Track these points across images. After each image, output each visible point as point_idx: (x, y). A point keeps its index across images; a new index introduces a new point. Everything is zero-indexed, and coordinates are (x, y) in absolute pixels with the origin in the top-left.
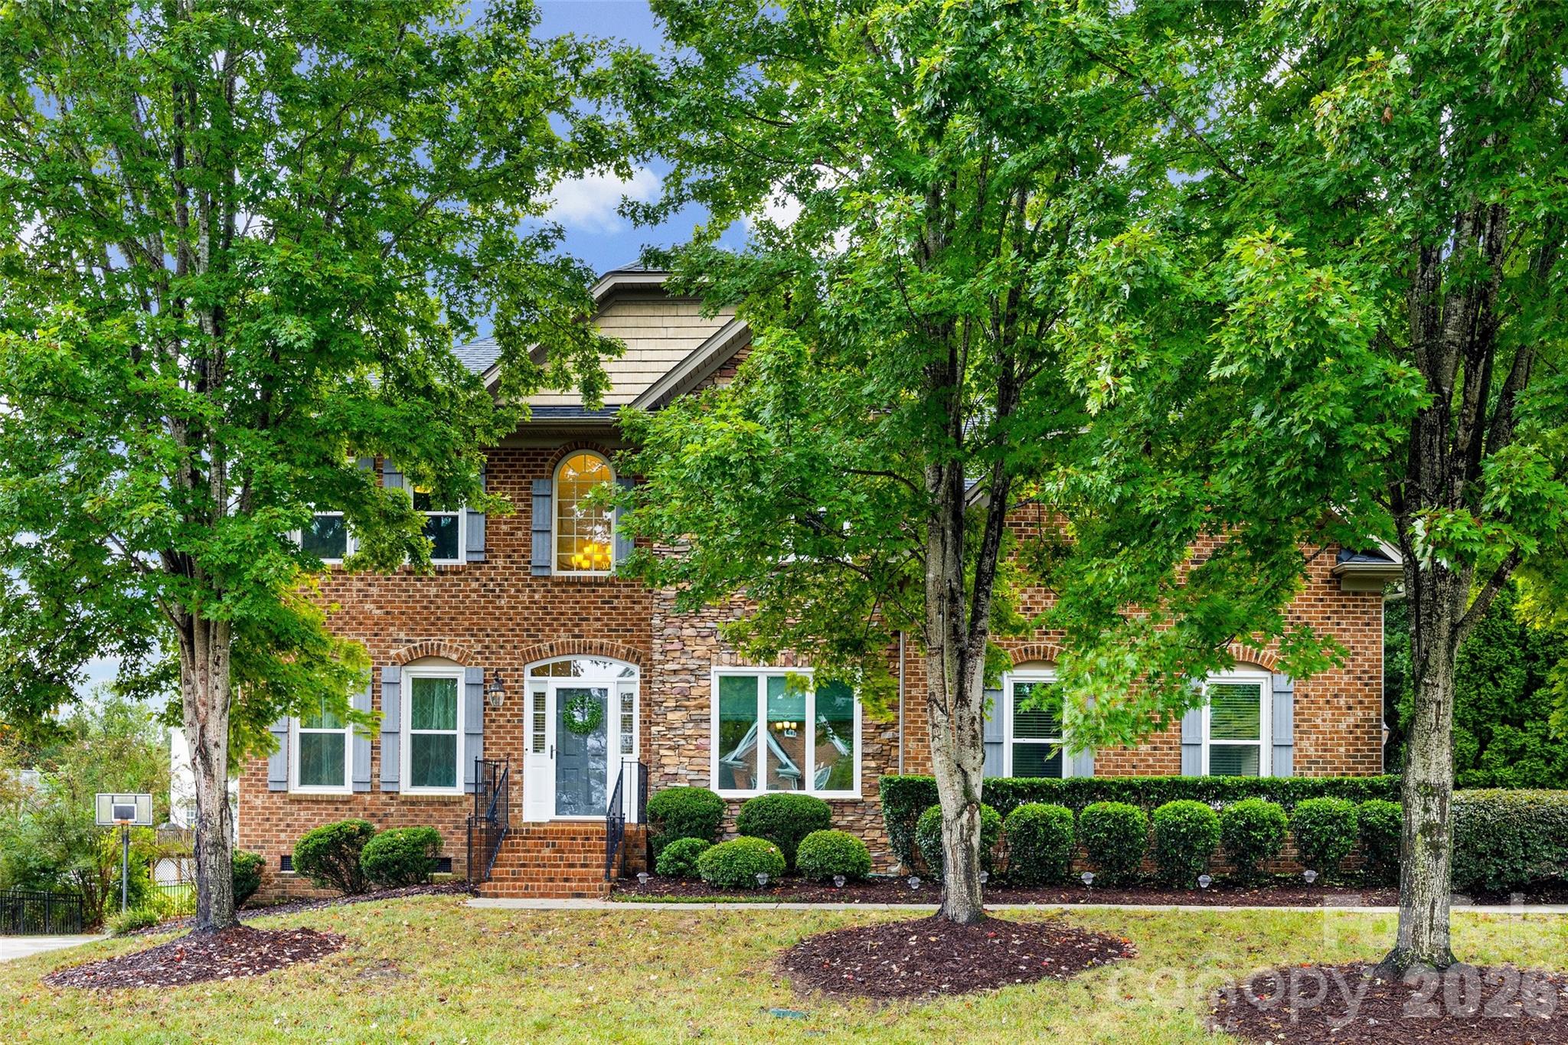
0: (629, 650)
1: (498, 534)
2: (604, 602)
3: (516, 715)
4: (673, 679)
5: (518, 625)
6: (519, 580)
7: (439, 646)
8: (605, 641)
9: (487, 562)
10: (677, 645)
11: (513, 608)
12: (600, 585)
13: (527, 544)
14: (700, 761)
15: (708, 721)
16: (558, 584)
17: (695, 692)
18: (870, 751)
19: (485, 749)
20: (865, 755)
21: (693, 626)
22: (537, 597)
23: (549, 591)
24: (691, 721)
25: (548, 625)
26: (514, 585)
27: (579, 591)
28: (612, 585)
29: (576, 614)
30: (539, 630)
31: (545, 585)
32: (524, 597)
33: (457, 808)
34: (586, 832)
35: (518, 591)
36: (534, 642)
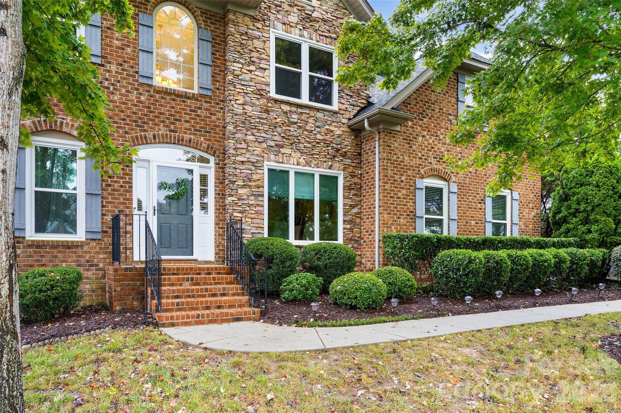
0: (208, 145)
1: (111, 46)
2: (191, 111)
3: (128, 183)
4: (242, 167)
5: (128, 116)
6: (129, 83)
7: (62, 123)
8: (192, 137)
9: (103, 65)
10: (244, 145)
11: (124, 103)
12: (188, 98)
13: (135, 58)
14: (258, 221)
15: (262, 196)
16: (158, 92)
17: (255, 177)
18: (347, 219)
19: (103, 206)
20: (345, 221)
21: (253, 135)
22: (143, 98)
23: (152, 96)
24: (252, 195)
25: (151, 120)
26: (124, 87)
27: (174, 100)
28: (197, 99)
29: (171, 115)
30: (144, 123)
31: (149, 91)
32: (133, 96)
33: (79, 250)
34: (208, 269)
35: (128, 91)
36: (141, 130)
